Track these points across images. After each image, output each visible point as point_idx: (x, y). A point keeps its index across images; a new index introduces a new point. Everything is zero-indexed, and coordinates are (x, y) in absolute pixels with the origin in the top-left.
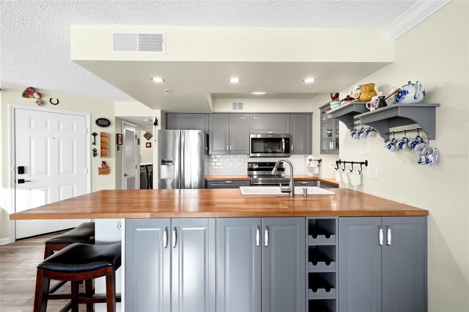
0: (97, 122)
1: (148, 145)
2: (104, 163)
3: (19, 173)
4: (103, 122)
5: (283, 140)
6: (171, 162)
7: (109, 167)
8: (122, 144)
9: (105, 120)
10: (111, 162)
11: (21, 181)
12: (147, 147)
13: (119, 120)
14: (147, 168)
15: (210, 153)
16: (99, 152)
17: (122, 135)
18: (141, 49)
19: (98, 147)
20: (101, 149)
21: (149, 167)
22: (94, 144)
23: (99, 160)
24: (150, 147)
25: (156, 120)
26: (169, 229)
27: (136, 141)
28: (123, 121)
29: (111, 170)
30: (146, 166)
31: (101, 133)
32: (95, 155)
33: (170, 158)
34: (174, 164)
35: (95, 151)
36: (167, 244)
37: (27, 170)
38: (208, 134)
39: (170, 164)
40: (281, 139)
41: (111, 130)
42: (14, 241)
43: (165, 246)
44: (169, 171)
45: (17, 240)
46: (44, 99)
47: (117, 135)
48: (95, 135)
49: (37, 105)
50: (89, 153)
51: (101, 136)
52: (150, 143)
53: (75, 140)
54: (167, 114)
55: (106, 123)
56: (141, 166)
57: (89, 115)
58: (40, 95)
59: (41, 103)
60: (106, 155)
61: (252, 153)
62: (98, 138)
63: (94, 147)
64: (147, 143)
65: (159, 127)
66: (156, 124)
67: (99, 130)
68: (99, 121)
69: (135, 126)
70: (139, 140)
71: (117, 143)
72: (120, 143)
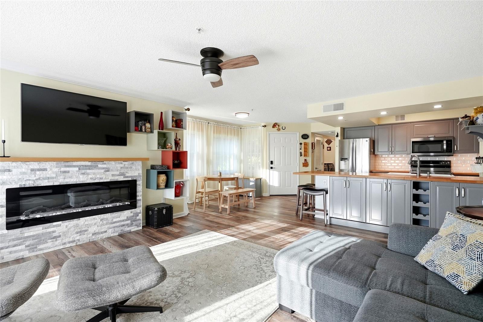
0: (302, 136)
1: (329, 149)
2: (305, 160)
3: (271, 164)
4: (305, 137)
5: (445, 142)
6: (347, 159)
7: (308, 163)
8: (314, 149)
9: (306, 135)
10: (309, 159)
11: (272, 168)
12: (328, 150)
13: (313, 134)
14: (328, 166)
15: (376, 153)
16: (303, 154)
17: (314, 143)
18: (334, 110)
19: (303, 151)
20: (304, 152)
21: (329, 165)
22: (301, 149)
23: (303, 158)
24: (330, 150)
25: (338, 134)
26: (346, 181)
27: (322, 146)
28: (315, 134)
29: (309, 164)
30: (328, 164)
31: (304, 143)
32: (301, 155)
33: (346, 157)
34: (349, 160)
35: (301, 153)
36: (345, 186)
37: (273, 162)
38: (374, 140)
39: (346, 160)
40: (443, 141)
41: (309, 141)
42: (269, 196)
43: (345, 187)
44: (345, 164)
45: (270, 195)
46: (280, 127)
47: (312, 143)
48: (301, 144)
49: (277, 131)
50: (298, 154)
51: (304, 145)
52: (330, 147)
53: (292, 148)
54: (344, 129)
55: (306, 137)
56: (325, 164)
57: (298, 133)
58: (279, 126)
59: (279, 130)
60: (307, 156)
61: (412, 153)
62: (303, 145)
63: (301, 151)
64: (328, 147)
65: (339, 138)
66: (337, 136)
67: (303, 141)
68: (303, 136)
69: (321, 136)
70: (324, 145)
71: (312, 149)
72: (314, 148)
